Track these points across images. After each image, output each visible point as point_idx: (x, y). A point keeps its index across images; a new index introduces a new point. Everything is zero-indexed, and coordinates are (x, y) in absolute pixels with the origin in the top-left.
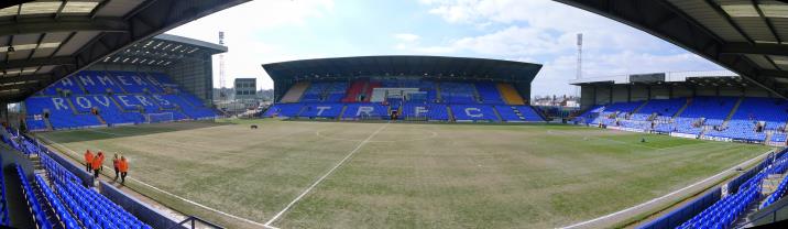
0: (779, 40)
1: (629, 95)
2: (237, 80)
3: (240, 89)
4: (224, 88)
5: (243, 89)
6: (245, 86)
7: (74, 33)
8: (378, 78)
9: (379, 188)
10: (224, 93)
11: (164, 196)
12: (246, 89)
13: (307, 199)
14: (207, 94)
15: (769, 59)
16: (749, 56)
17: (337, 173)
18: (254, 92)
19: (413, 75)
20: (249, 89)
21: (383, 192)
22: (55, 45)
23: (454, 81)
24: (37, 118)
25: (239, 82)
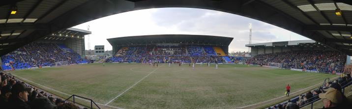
0: (331, 23)
1: (265, 51)
2: (96, 46)
3: (97, 50)
4: (90, 50)
5: (98, 50)
6: (100, 49)
7: (26, 31)
8: (159, 44)
9: (154, 91)
10: (90, 52)
11: (64, 95)
12: (100, 50)
13: (123, 96)
14: (82, 53)
15: (329, 33)
16: (319, 31)
17: (137, 85)
18: (103, 52)
19: (175, 43)
20: (101, 50)
21: (155, 93)
22: (18, 34)
23: (194, 45)
24: (7, 64)
25: (97, 47)
